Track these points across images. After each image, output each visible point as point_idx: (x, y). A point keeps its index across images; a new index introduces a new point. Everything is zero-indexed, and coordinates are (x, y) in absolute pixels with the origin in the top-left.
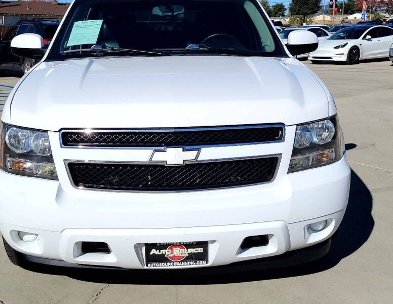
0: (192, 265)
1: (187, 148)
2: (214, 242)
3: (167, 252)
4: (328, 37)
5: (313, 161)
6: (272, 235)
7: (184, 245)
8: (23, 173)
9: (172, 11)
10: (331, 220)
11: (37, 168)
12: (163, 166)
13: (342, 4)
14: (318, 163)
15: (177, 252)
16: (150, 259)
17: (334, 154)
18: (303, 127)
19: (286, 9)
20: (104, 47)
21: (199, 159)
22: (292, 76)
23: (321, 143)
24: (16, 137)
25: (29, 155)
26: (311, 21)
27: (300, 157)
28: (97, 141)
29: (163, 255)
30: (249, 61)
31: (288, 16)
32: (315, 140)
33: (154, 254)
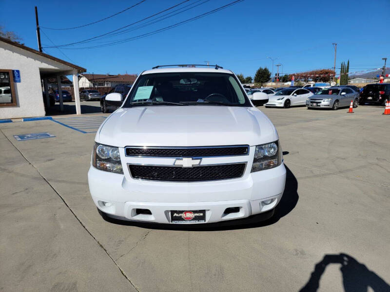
0: (197, 222)
1: (194, 158)
2: (209, 210)
3: (183, 215)
4: (274, 94)
5: (265, 165)
6: (241, 207)
7: (192, 211)
8: (106, 169)
9: (191, 82)
10: (275, 198)
11: (113, 167)
12: (181, 168)
13: (281, 77)
14: (268, 167)
15: (189, 215)
16: (174, 219)
17: (277, 161)
18: (260, 147)
19: (252, 80)
20: (155, 100)
21: (201, 164)
22: (254, 117)
23: (269, 156)
24: (102, 150)
25: (109, 160)
26: (265, 86)
27: (258, 164)
28: (149, 153)
29: (181, 217)
30: (231, 109)
31: (253, 83)
32: (267, 154)
33: (176, 216)
